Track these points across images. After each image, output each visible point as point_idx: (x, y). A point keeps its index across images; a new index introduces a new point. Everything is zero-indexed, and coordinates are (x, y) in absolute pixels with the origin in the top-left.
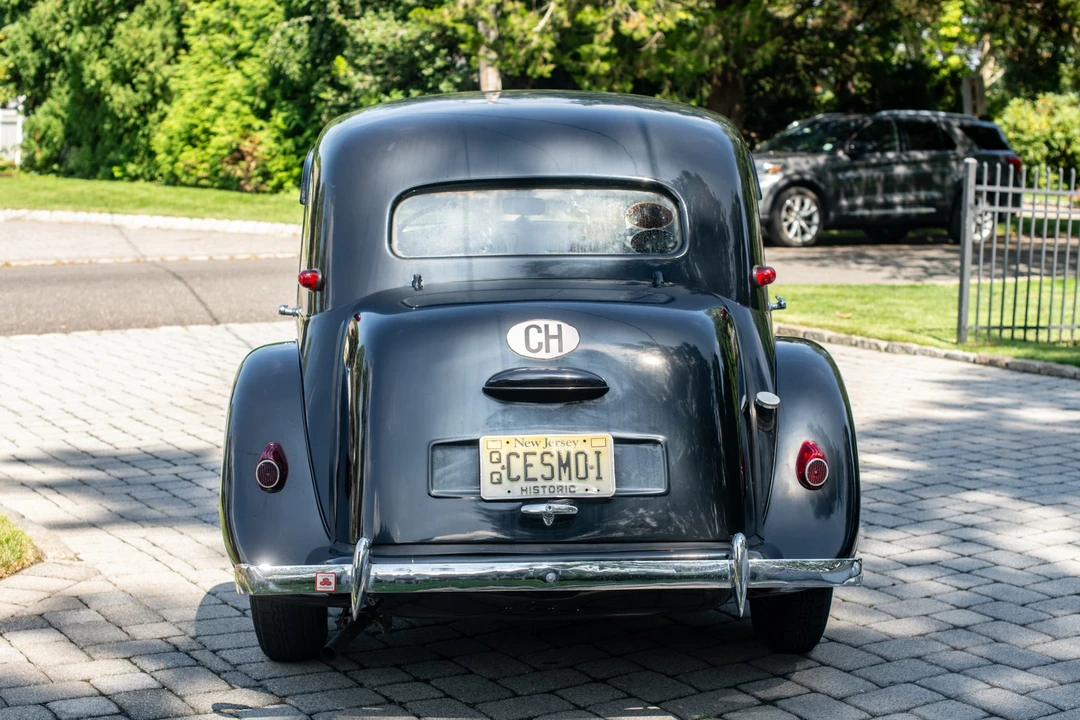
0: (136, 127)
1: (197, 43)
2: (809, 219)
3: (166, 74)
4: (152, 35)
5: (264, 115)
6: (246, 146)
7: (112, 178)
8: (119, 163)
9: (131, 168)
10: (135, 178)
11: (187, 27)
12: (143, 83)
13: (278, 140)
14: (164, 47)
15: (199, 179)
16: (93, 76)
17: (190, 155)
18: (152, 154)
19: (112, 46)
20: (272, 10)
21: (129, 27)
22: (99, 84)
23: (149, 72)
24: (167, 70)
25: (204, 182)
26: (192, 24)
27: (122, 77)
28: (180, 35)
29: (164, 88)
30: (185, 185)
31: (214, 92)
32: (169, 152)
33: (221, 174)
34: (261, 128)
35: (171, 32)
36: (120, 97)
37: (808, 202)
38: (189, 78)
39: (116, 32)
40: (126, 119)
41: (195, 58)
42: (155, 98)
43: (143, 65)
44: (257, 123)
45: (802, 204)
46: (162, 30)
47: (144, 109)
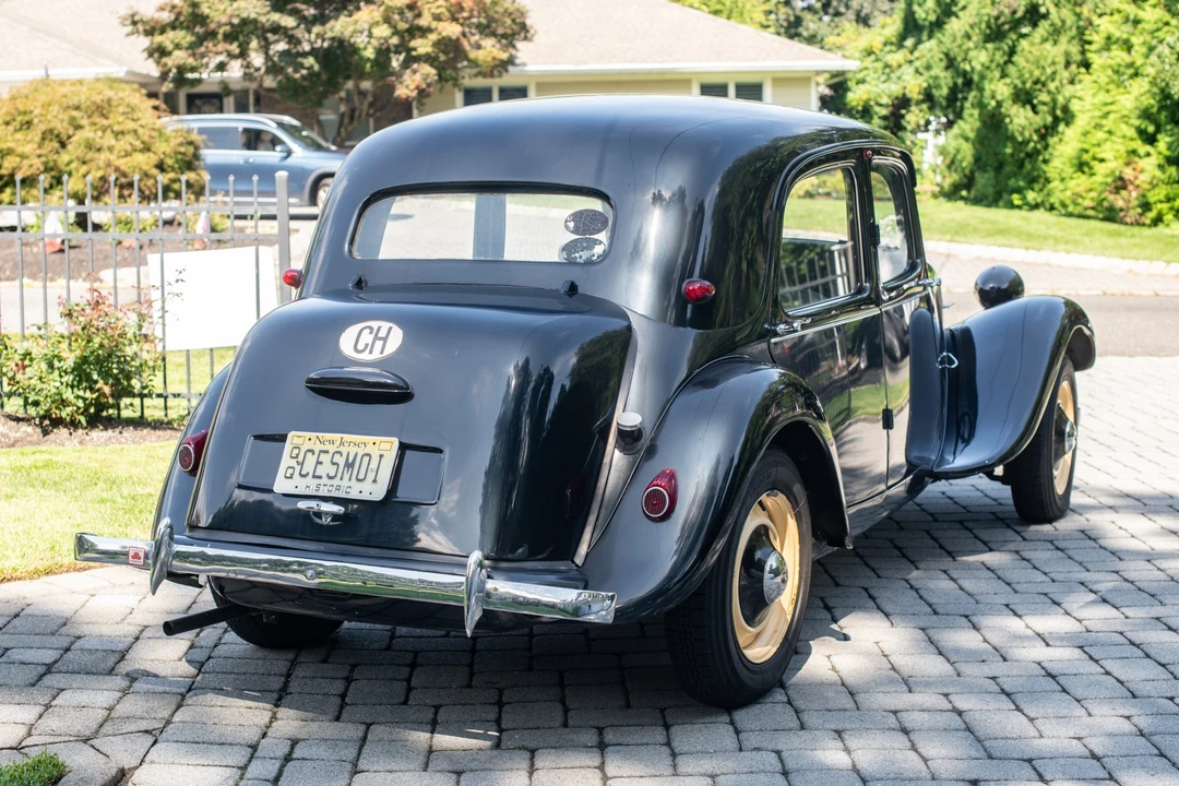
0: (1037, 152)
1: (1097, 60)
3: (1067, 94)
4: (1055, 52)
5: (1151, 140)
6: (1128, 173)
7: (1011, 206)
8: (1019, 191)
9: (1031, 196)
10: (1036, 207)
11: (1090, 43)
12: (1044, 104)
13: (1160, 167)
14: (1067, 64)
15: (1086, 209)
16: (993, 97)
17: (1080, 182)
18: (1048, 181)
19: (1012, 63)
20: (1167, 24)
21: (1032, 44)
22: (999, 104)
23: (1049, 92)
24: (1068, 90)
25: (1091, 213)
26: (1097, 39)
27: (1024, 97)
28: (1083, 52)
29: (1065, 109)
30: (1070, 215)
31: (1106, 115)
32: (1062, 180)
33: (1106, 204)
34: (1148, 155)
35: (1075, 49)
36: (1020, 120)
38: (1085, 97)
39: (1019, 49)
40: (1028, 142)
41: (1094, 77)
42: (1056, 120)
43: (1044, 85)
44: (1143, 148)
46: (1067, 45)
47: (1047, 132)
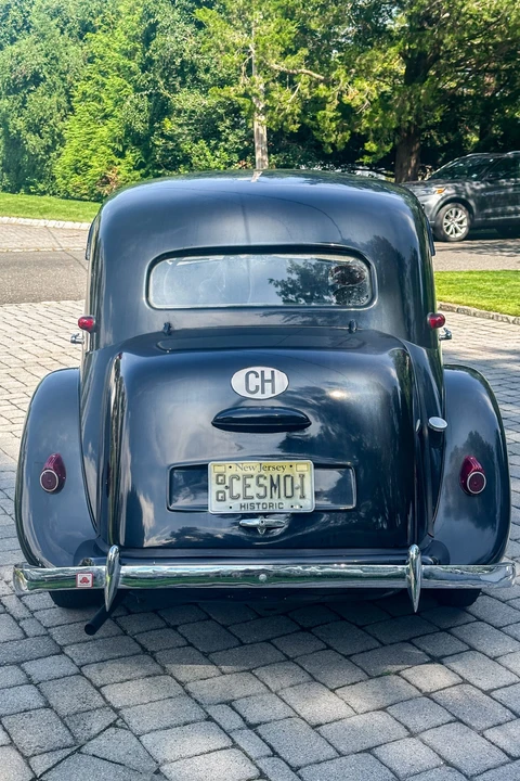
0: (44, 161)
1: (79, 107)
2: (461, 222)
3: (60, 127)
4: (51, 101)
5: (121, 155)
6: (110, 175)
7: (29, 192)
8: (33, 184)
9: (41, 186)
10: (44, 193)
11: (73, 97)
12: (47, 132)
13: (130, 171)
14: (59, 110)
15: (83, 195)
16: (15, 128)
17: (77, 180)
18: (54, 178)
19: (26, 108)
20: (125, 86)
21: (36, 96)
22: (19, 133)
23: (49, 126)
24: (60, 125)
25: (86, 197)
26: (77, 95)
27: (35, 128)
28: (69, 102)
29: (59, 135)
30: (73, 198)
31: (91, 139)
32: (64, 178)
33: (96, 192)
34: (119, 164)
35: (63, 99)
36: (33, 142)
37: (460, 212)
38: (73, 129)
39: (28, 99)
40: (38, 155)
41: (78, 117)
42: (54, 142)
43: (45, 121)
44: (117, 160)
45: (457, 213)
46: (57, 98)
47: (48, 149)
